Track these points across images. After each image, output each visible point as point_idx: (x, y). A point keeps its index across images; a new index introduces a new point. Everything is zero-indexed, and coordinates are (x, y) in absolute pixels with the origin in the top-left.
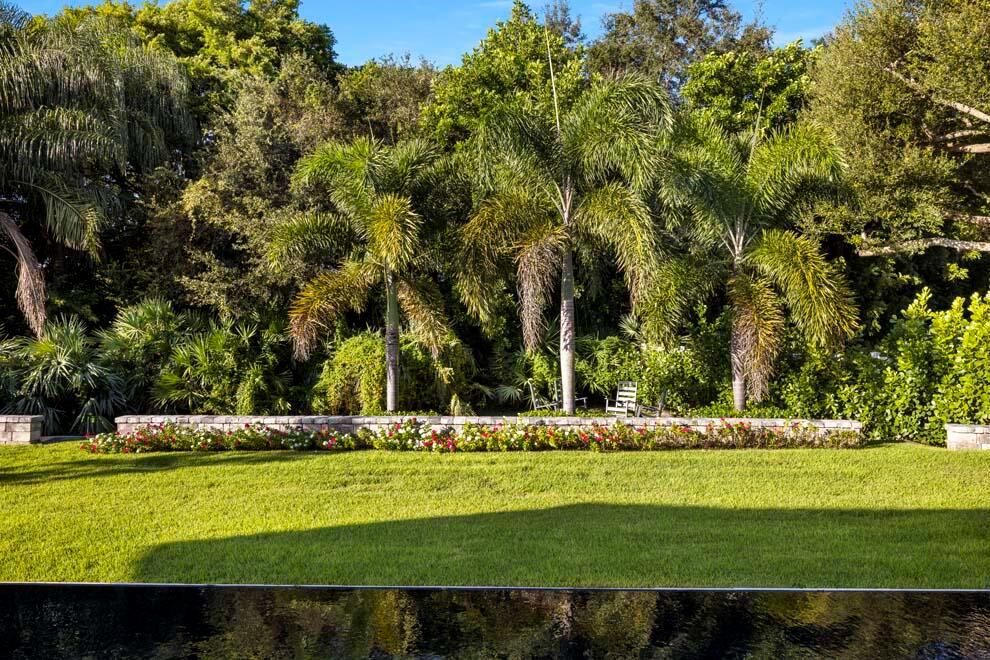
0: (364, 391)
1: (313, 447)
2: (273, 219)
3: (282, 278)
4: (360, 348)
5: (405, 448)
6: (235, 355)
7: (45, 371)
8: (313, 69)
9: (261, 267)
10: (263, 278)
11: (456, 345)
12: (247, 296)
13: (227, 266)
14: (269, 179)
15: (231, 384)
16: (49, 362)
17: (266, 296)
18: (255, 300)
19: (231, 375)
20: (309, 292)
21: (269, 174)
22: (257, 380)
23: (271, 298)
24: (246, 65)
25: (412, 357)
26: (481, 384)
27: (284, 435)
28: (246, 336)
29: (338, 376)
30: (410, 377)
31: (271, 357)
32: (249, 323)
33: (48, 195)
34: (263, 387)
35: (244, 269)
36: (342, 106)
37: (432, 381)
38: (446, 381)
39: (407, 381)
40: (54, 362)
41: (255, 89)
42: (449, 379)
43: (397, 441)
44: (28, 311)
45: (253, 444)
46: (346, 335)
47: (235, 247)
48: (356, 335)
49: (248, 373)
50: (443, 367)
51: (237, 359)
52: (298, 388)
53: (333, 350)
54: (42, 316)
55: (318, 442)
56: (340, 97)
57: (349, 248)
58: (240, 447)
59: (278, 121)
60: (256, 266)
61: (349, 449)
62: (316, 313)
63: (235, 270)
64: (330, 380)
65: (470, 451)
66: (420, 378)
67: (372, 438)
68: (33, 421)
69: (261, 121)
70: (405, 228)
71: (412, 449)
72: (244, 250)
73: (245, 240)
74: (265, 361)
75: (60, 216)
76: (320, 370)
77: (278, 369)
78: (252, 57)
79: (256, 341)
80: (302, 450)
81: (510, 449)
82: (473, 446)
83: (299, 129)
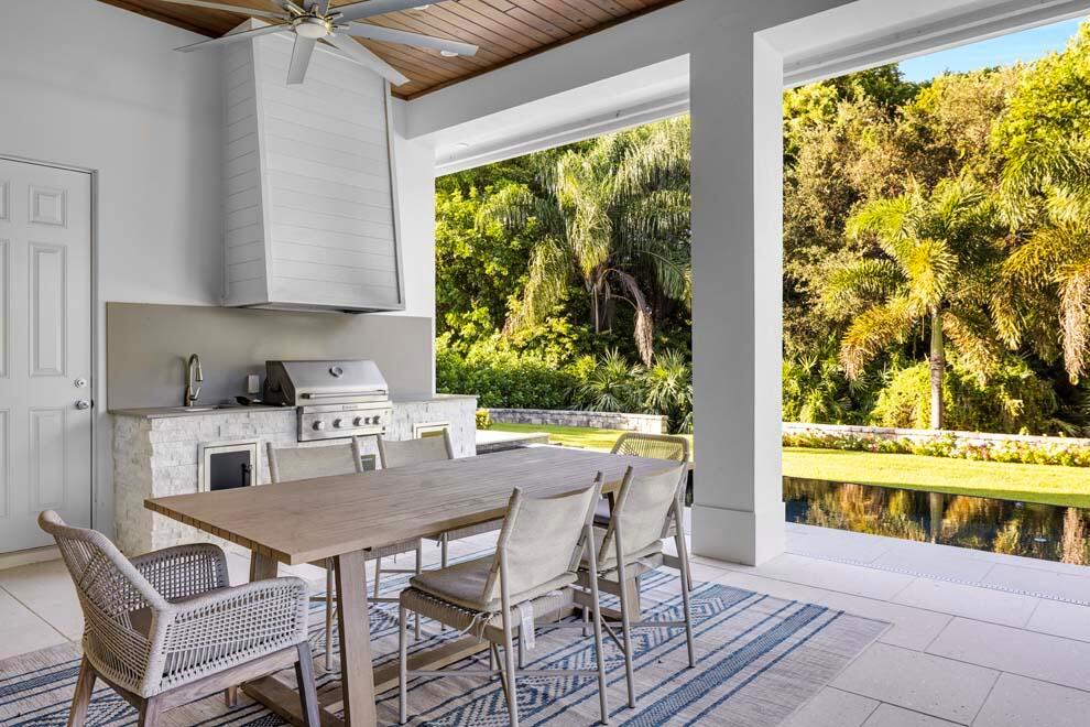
0: (920, 419)
1: (860, 448)
2: (829, 263)
3: (839, 314)
4: (917, 378)
5: (941, 455)
6: (799, 382)
7: (660, 390)
8: (871, 108)
9: (820, 306)
10: (822, 316)
11: (1029, 377)
12: (809, 332)
13: (791, 306)
14: (828, 226)
15: (795, 407)
16: (662, 384)
17: (825, 331)
18: (815, 336)
19: (795, 399)
20: (859, 325)
21: (828, 220)
22: (818, 403)
23: (830, 333)
24: (807, 112)
25: (973, 389)
26: (1060, 419)
27: (837, 439)
28: (807, 367)
29: (894, 404)
30: (970, 408)
31: (830, 385)
32: (808, 354)
33: (659, 259)
34: (824, 410)
35: (806, 309)
36: (900, 141)
37: (998, 413)
38: (1014, 414)
39: (967, 411)
40: (666, 384)
41: (815, 139)
42: (1018, 411)
43: (934, 449)
44: (642, 346)
45: (812, 443)
46: (903, 366)
47: (797, 290)
48: (913, 366)
49: (810, 397)
50: (1011, 398)
51: (801, 386)
52: (855, 413)
53: (891, 380)
54: (651, 352)
55: (864, 445)
56: (898, 132)
57: (894, 287)
58: (802, 445)
59: (837, 166)
60: (815, 305)
61: (891, 452)
62: (863, 342)
63: (798, 309)
64: (886, 405)
65: (1005, 461)
66: (984, 409)
67: (911, 445)
68: (663, 419)
69: (820, 172)
70: (937, 269)
71: (947, 456)
72: (805, 292)
73: (805, 284)
74: (825, 388)
75: (667, 273)
76: (876, 398)
77: (838, 395)
78: (812, 102)
79: (816, 369)
80: (851, 449)
81: (1048, 462)
82: (1007, 458)
83: (857, 172)
